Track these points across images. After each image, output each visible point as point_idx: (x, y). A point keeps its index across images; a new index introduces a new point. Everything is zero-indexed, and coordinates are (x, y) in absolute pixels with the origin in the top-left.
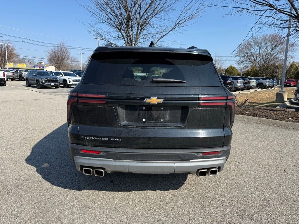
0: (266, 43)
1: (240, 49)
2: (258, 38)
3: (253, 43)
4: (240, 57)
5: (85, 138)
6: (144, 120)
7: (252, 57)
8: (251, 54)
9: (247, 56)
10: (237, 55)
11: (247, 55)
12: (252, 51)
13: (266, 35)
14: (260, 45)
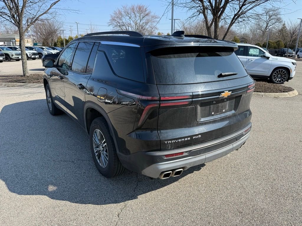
0: (135, 13)
1: (112, 18)
2: (128, 7)
3: (123, 13)
4: (113, 26)
5: (168, 143)
6: (213, 113)
7: (124, 27)
8: (123, 24)
9: (120, 26)
10: (110, 24)
11: (119, 24)
12: (124, 21)
13: (134, 5)
14: (130, 16)
